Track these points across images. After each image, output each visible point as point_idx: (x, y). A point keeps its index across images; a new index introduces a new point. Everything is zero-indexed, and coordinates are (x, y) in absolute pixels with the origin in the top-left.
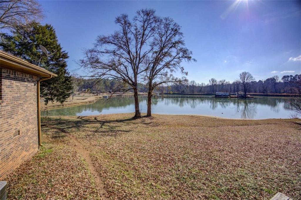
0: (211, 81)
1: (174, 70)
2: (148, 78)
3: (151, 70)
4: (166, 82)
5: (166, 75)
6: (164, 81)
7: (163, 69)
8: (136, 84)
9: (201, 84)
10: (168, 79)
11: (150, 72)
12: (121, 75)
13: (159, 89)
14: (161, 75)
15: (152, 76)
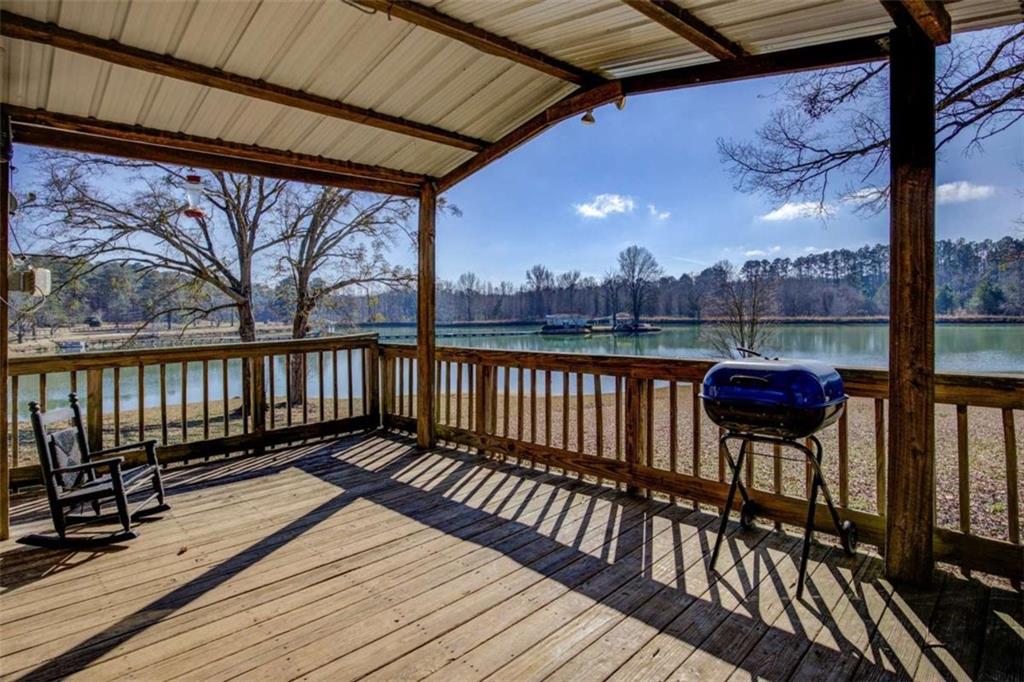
0: (532, 276)
1: (386, 243)
2: (292, 265)
3: (306, 237)
4: (359, 281)
5: (359, 256)
6: (352, 277)
7: (350, 235)
8: (249, 286)
9: (500, 288)
10: (366, 271)
11: (300, 243)
12: (187, 253)
13: (336, 305)
14: (341, 258)
15: (307, 260)
